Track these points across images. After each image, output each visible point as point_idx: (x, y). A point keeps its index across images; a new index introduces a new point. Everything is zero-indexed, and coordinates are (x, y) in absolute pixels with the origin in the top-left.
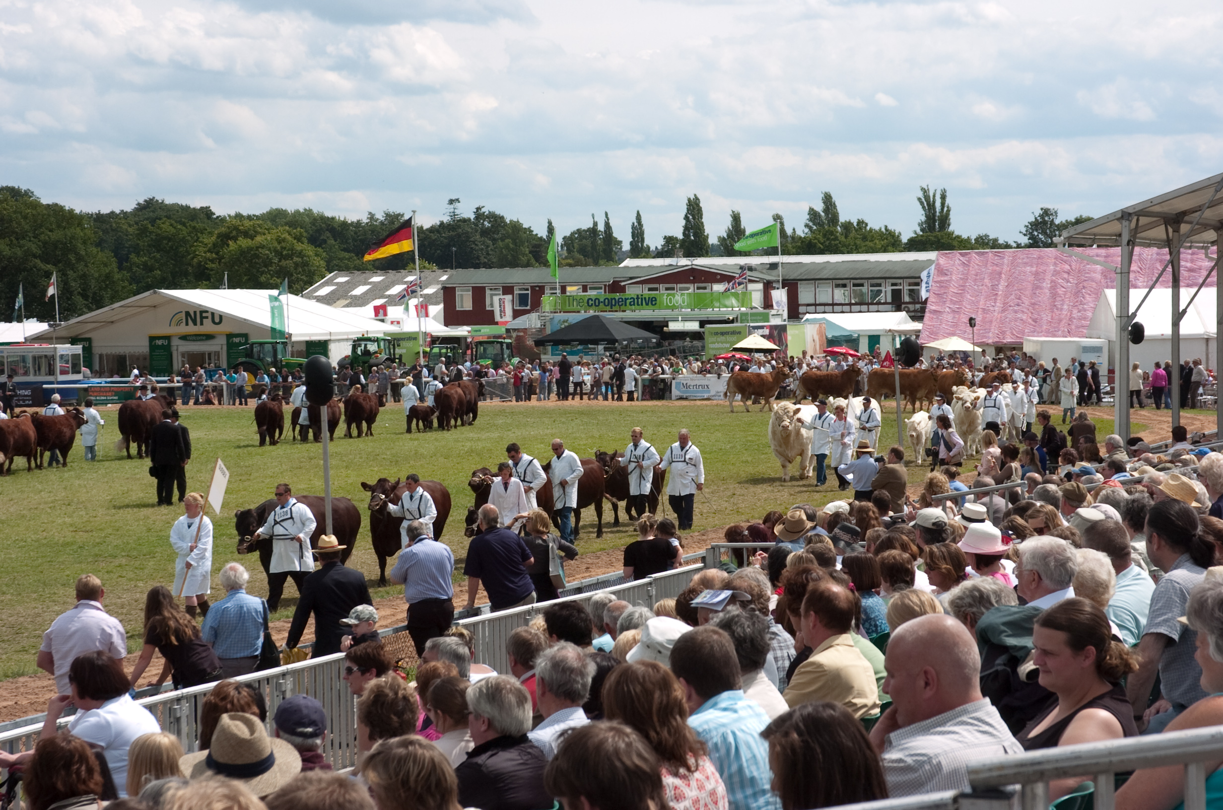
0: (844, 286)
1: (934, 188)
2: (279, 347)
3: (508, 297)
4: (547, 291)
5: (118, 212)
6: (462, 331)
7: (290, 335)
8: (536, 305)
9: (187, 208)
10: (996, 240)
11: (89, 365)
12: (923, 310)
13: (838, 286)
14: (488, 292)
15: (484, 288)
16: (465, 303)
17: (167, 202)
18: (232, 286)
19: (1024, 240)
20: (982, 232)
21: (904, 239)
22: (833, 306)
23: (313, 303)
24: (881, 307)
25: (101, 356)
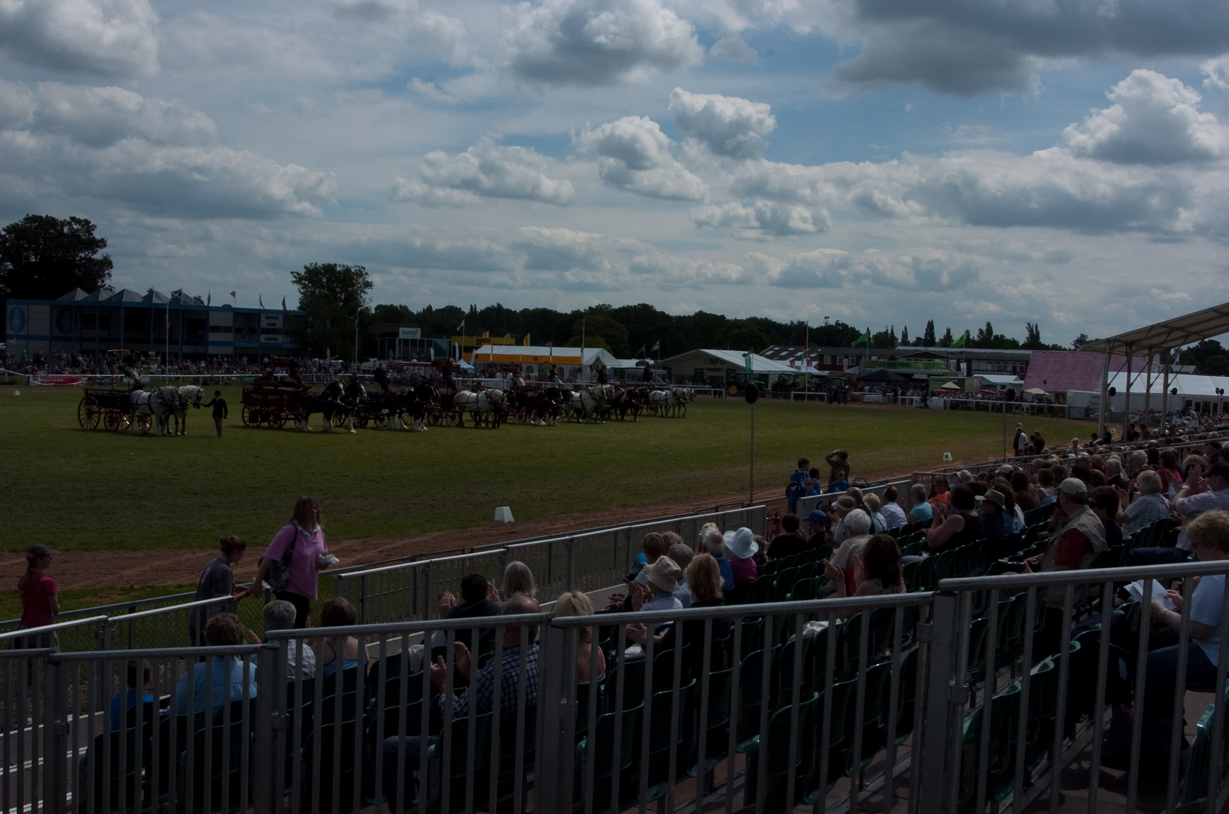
0: (992, 363)
1: (1033, 323)
2: (748, 376)
3: (847, 360)
4: (863, 358)
6: (826, 373)
7: (753, 371)
8: (858, 364)
9: (715, 315)
10: (1061, 347)
12: (1025, 375)
13: (989, 363)
14: (838, 357)
15: (836, 356)
16: (828, 361)
18: (730, 350)
19: (1073, 348)
20: (1055, 343)
21: (1020, 344)
22: (987, 372)
23: (763, 359)
24: (1008, 373)
25: (675, 375)
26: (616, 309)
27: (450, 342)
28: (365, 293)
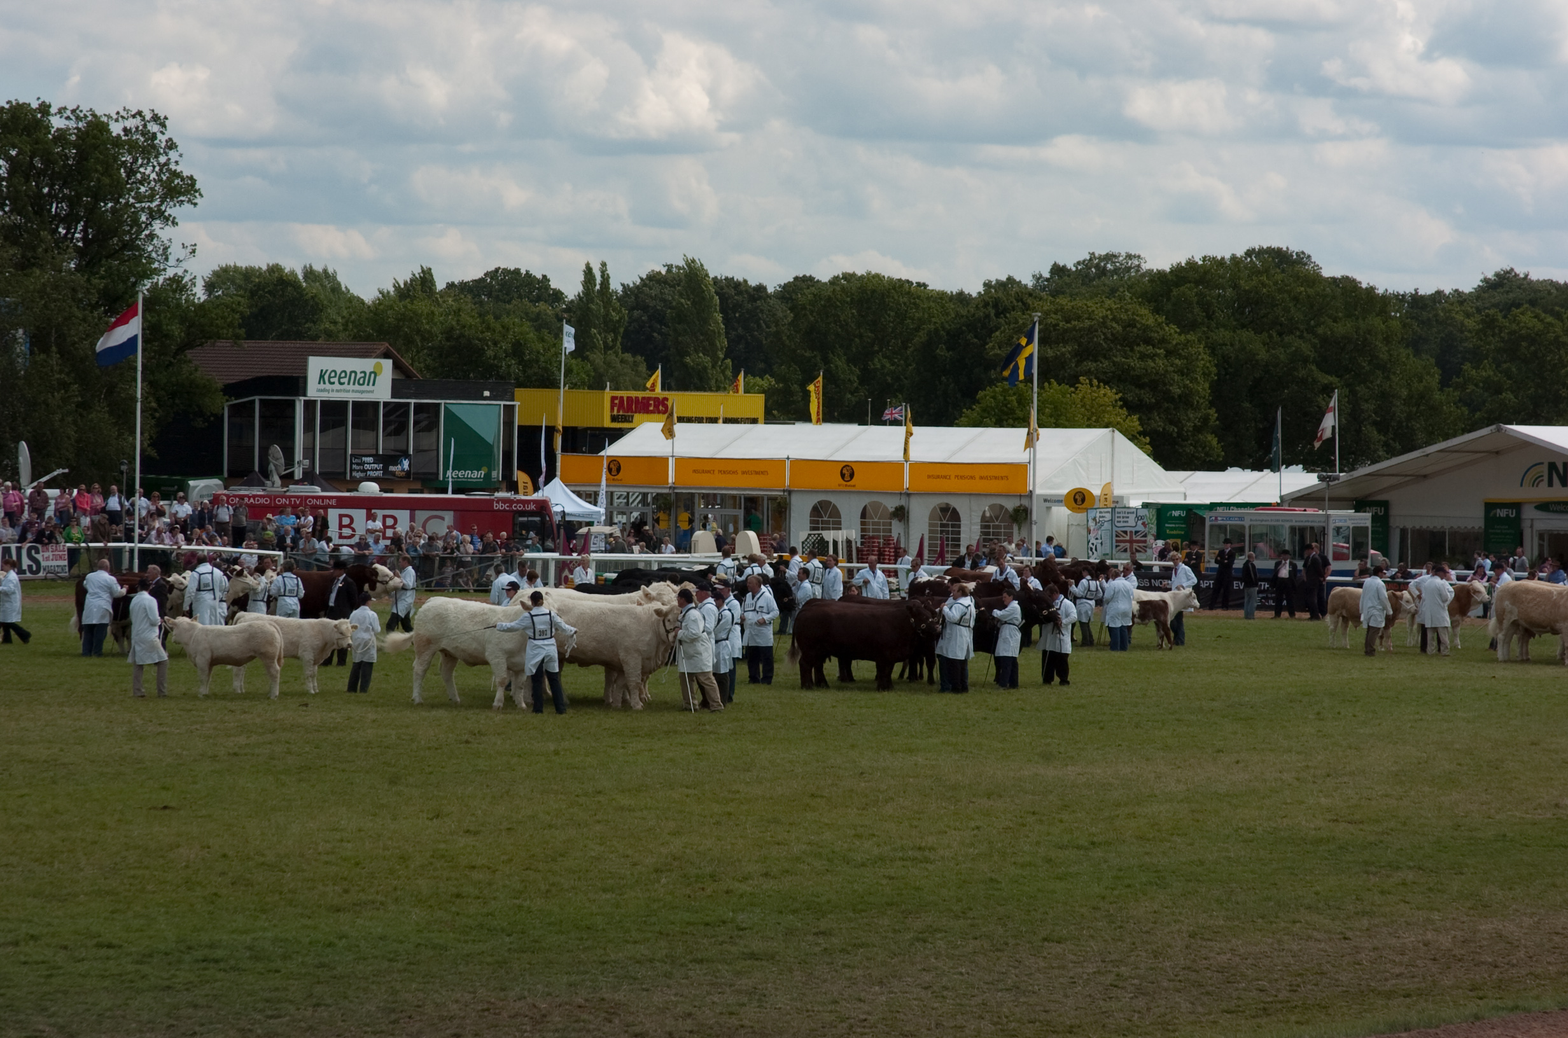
5: (1447, 291)
11: (1383, 547)
17: (1534, 276)
25: (1404, 531)
26: (1161, 274)
27: (509, 410)
28: (168, 220)
